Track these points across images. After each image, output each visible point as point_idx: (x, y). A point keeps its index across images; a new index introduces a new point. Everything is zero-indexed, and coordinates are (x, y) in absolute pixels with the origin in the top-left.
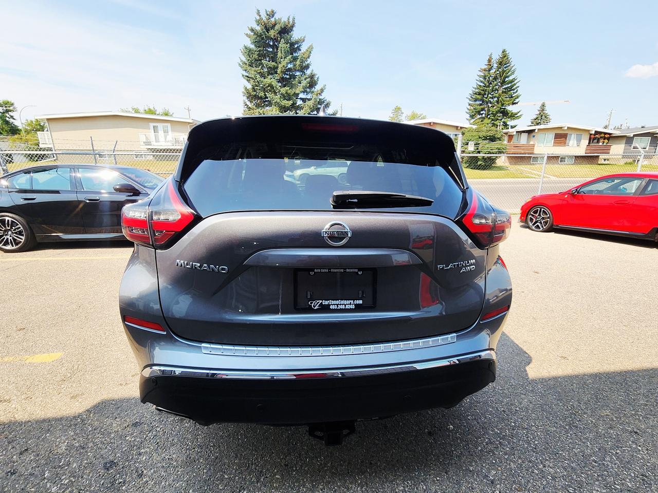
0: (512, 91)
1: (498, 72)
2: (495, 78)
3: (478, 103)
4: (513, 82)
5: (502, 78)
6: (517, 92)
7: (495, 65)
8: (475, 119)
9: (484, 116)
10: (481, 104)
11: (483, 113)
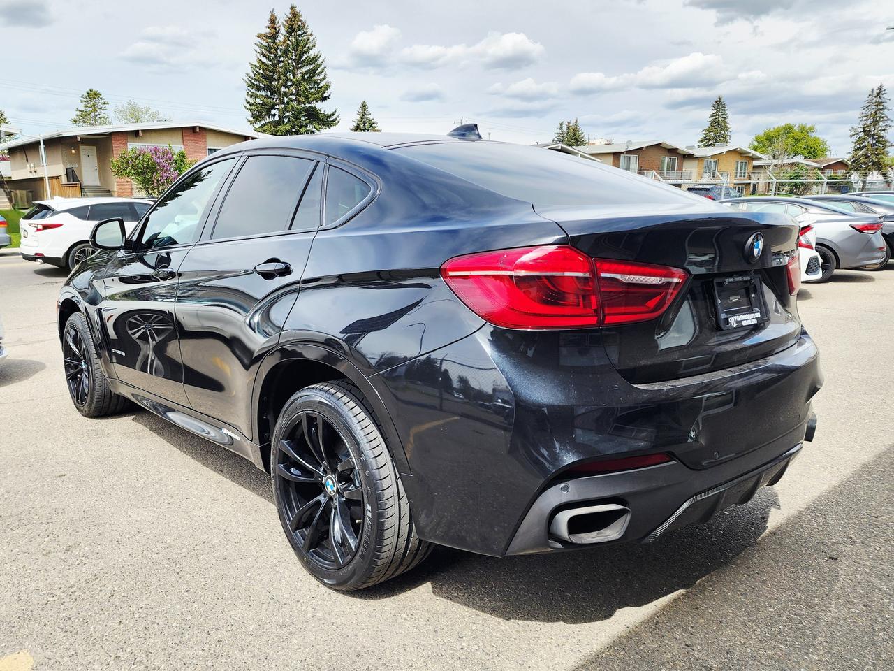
0: (317, 78)
1: (289, 42)
2: (285, 53)
3: (264, 93)
4: (316, 60)
5: (298, 52)
6: (325, 78)
7: (283, 31)
8: (263, 122)
9: (277, 118)
10: (268, 98)
11: (275, 115)
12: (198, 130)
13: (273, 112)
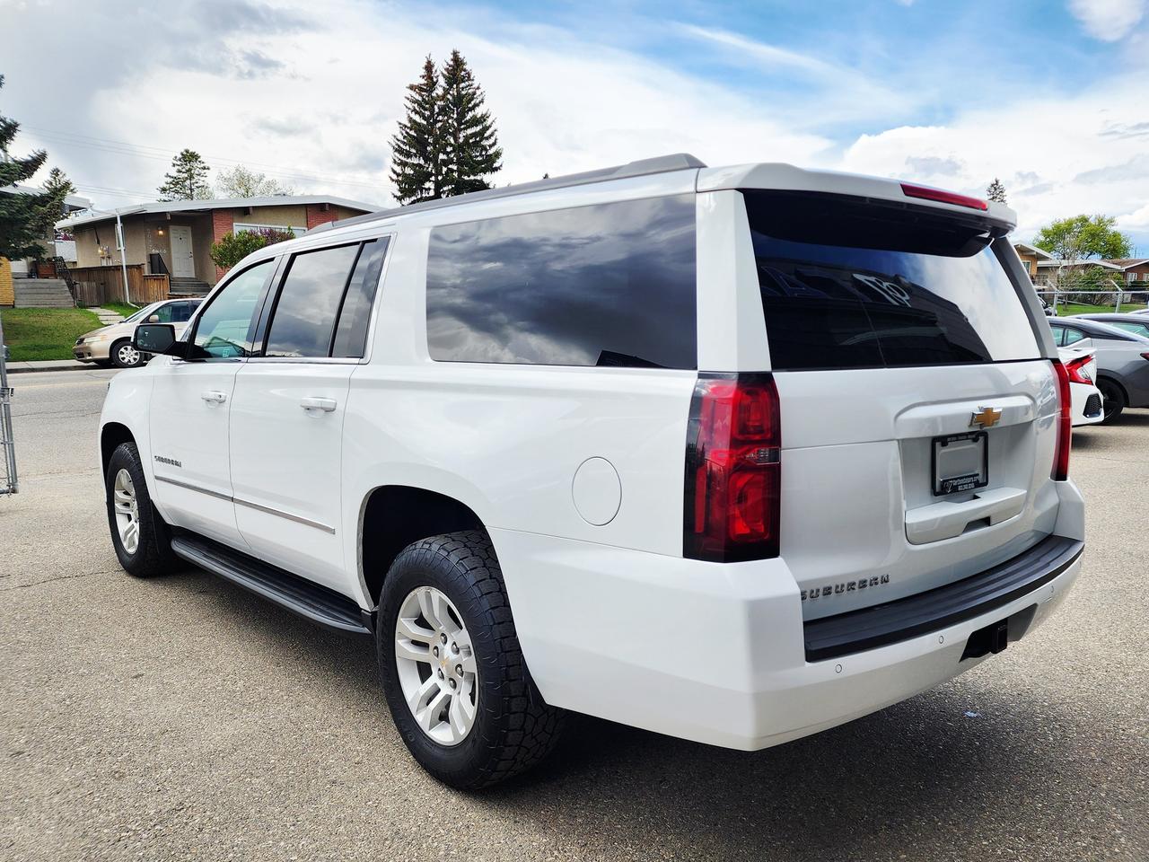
0: (485, 143)
1: (449, 96)
2: (443, 110)
3: (415, 161)
4: (485, 120)
5: (460, 110)
6: (494, 144)
7: (442, 81)
8: (414, 198)
9: (432, 193)
10: (421, 166)
11: (429, 189)
12: (327, 208)
13: (427, 185)
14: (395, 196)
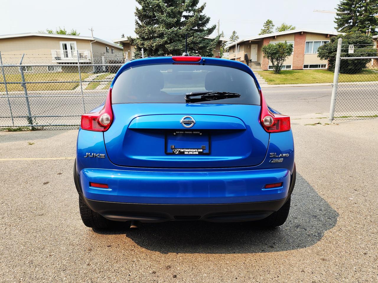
3: (346, 12)
8: (343, 28)
9: (351, 24)
10: (348, 14)
11: (351, 22)
12: (302, 33)
13: (350, 21)
14: (335, 28)
